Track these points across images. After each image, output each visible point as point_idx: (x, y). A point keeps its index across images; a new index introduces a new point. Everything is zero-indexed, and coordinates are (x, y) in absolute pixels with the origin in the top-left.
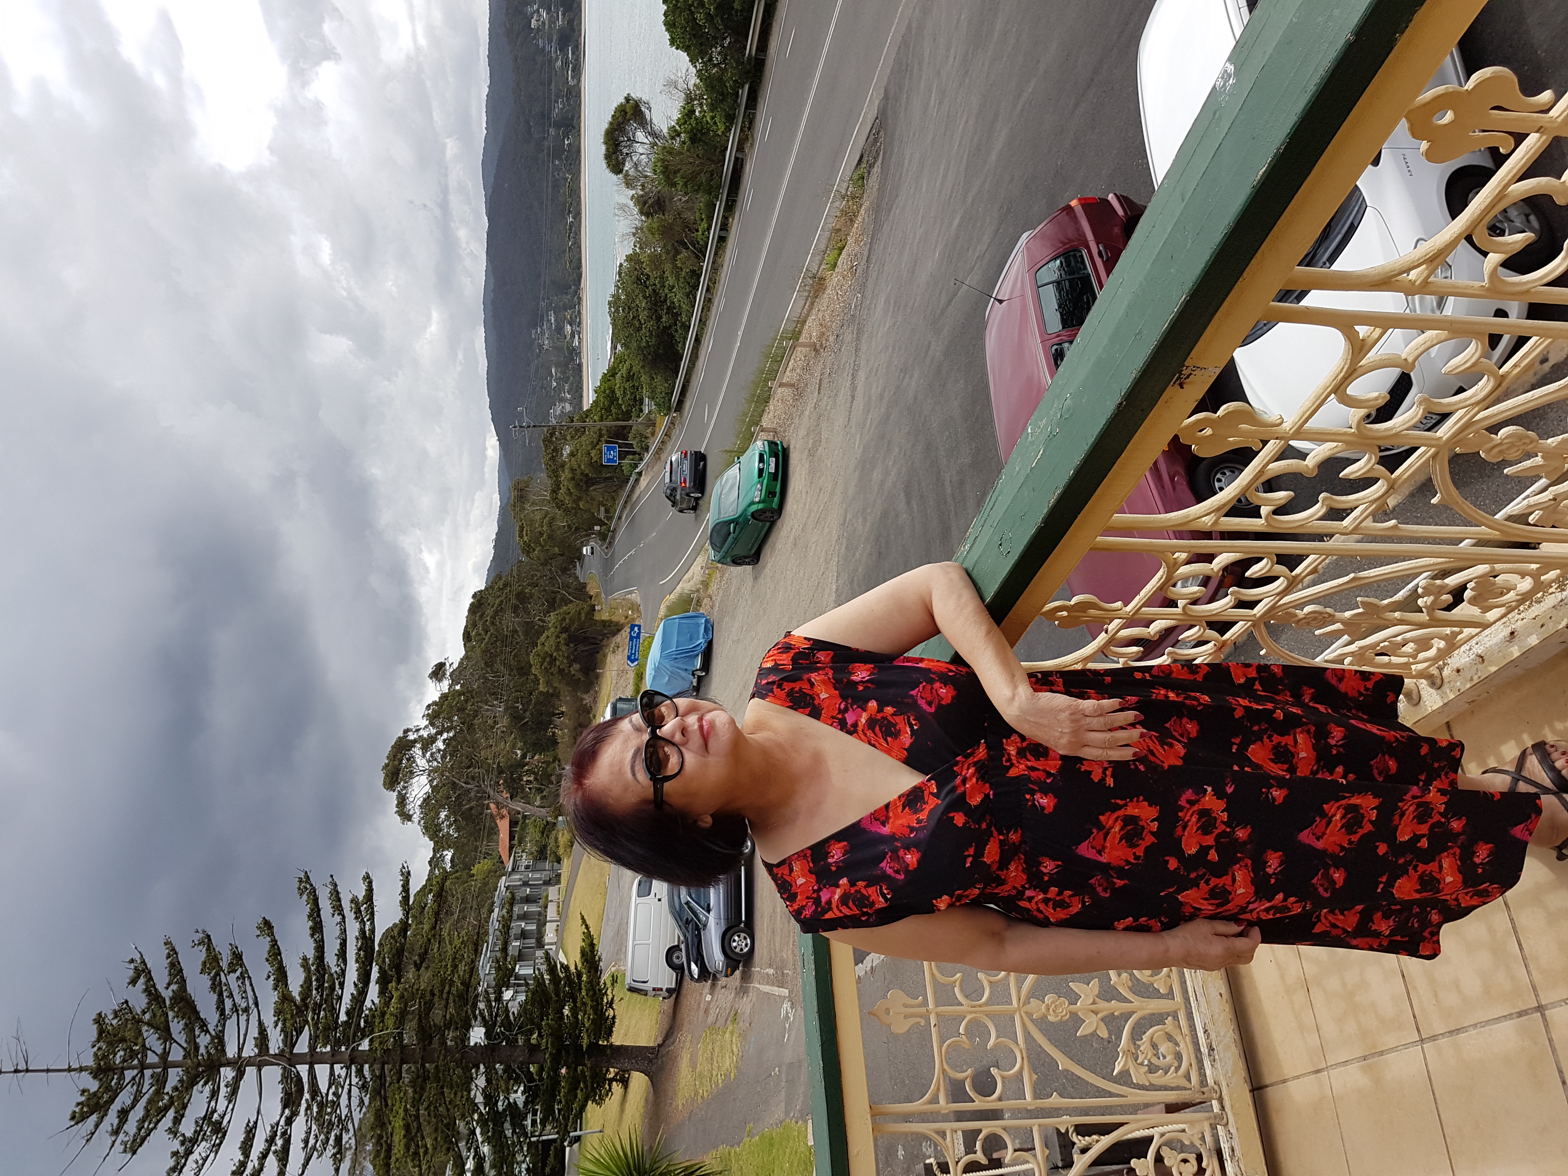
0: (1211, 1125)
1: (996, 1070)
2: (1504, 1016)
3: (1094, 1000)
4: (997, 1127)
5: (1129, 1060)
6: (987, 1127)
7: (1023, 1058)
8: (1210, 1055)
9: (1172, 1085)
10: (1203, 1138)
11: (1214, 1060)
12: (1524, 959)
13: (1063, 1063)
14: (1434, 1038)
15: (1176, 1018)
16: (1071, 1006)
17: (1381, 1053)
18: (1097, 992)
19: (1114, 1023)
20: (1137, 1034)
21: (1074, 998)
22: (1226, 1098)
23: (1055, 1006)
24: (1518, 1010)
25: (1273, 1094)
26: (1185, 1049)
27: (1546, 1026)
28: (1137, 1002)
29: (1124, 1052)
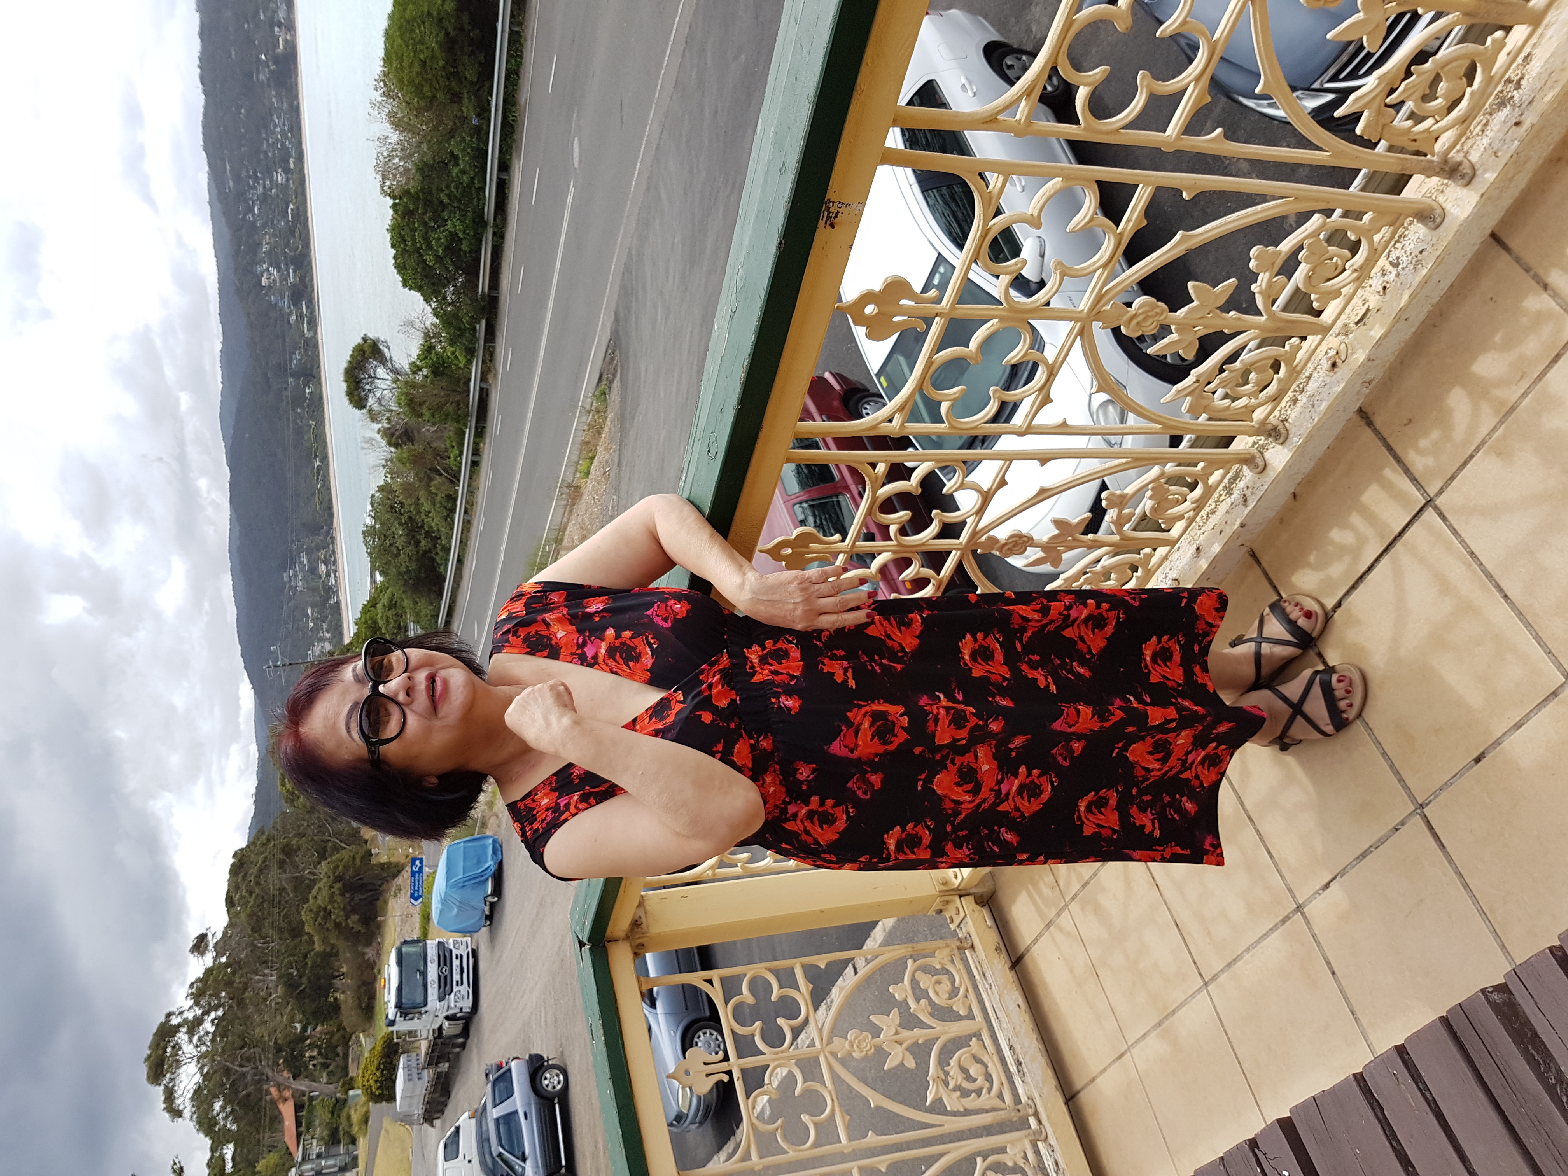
0: (1031, 1141)
1: (807, 1117)
2: (1271, 929)
3: (897, 1030)
5: (940, 1088)
7: (833, 1100)
8: (1019, 1071)
9: (987, 1107)
10: (1026, 1157)
11: (1024, 1075)
12: (1276, 865)
13: (875, 1099)
14: (1215, 977)
15: (980, 1039)
16: (876, 1040)
17: (1173, 1012)
18: (898, 1021)
19: (921, 1051)
20: (943, 1061)
21: (876, 1031)
22: (1041, 1110)
23: (859, 1042)
24: (1281, 918)
25: (1085, 1098)
26: (994, 1068)
27: (1308, 923)
28: (939, 1027)
29: (934, 1080)
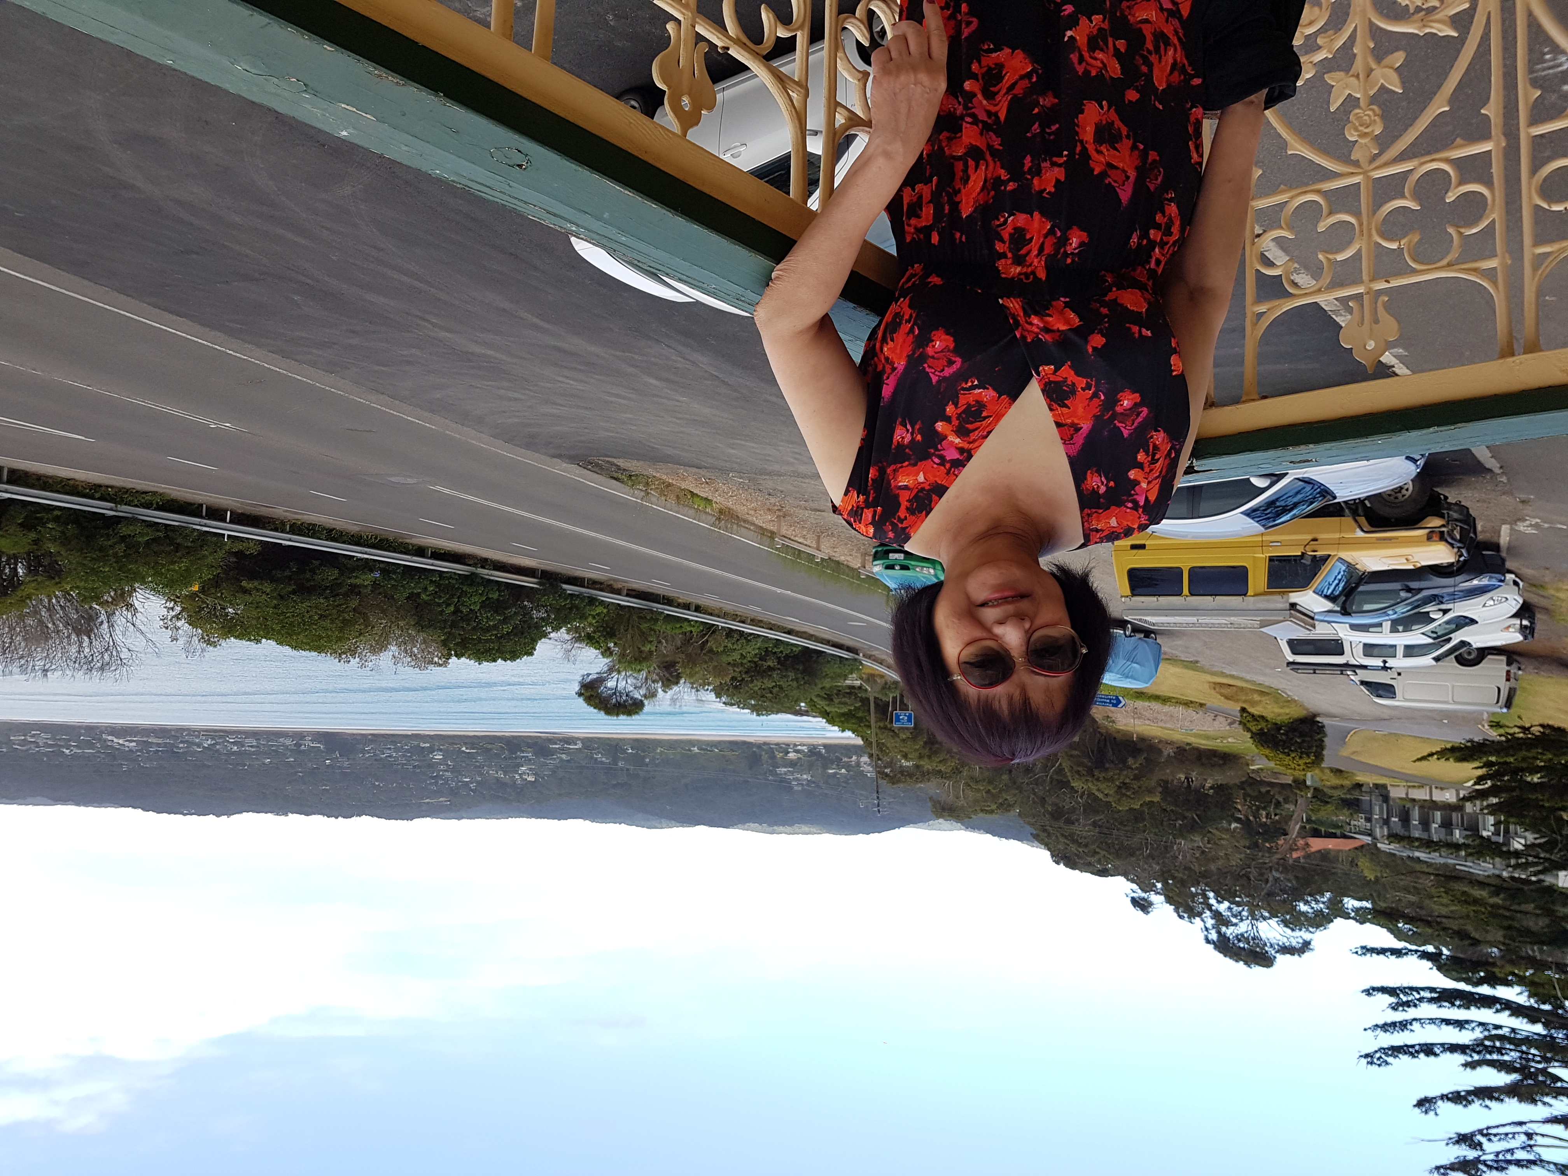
1: (1450, 194)
3: (1353, 76)
4: (1529, 183)
5: (1437, 18)
6: (1530, 198)
7: (1433, 160)
13: (1439, 106)
16: (1362, 103)
18: (1341, 74)
19: (1384, 46)
21: (1351, 102)
23: (1361, 125)
28: (1355, 21)
29: (1424, 26)
